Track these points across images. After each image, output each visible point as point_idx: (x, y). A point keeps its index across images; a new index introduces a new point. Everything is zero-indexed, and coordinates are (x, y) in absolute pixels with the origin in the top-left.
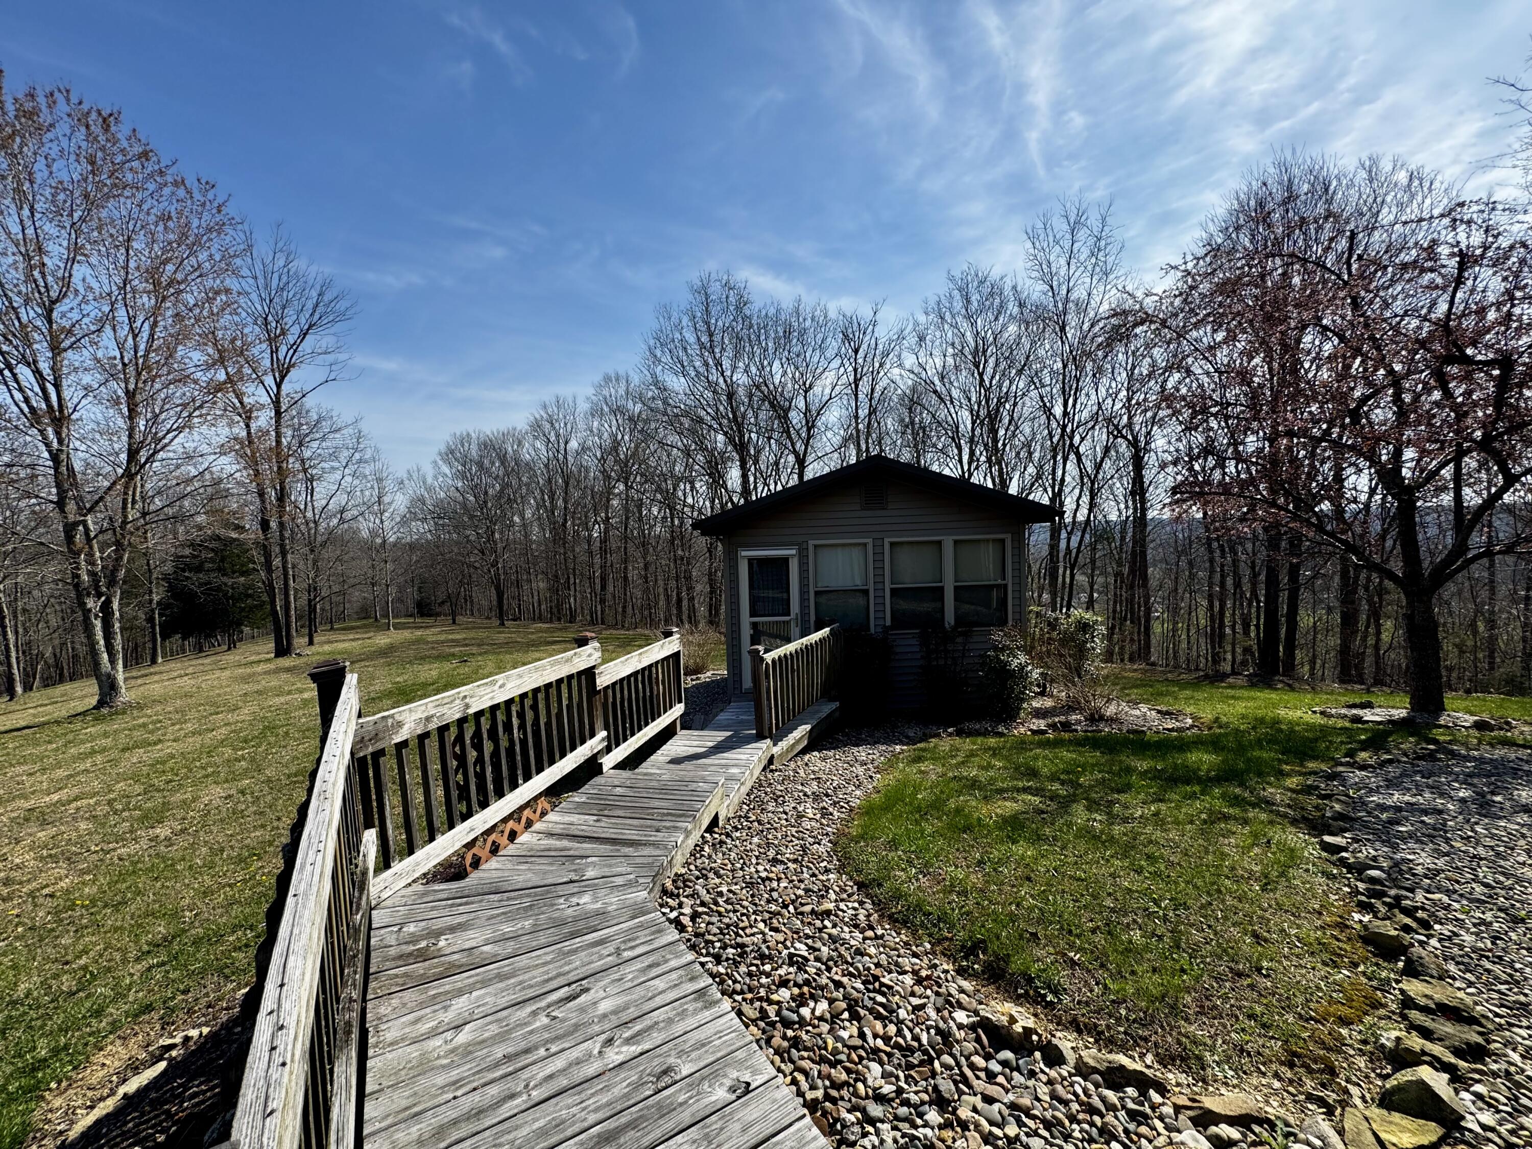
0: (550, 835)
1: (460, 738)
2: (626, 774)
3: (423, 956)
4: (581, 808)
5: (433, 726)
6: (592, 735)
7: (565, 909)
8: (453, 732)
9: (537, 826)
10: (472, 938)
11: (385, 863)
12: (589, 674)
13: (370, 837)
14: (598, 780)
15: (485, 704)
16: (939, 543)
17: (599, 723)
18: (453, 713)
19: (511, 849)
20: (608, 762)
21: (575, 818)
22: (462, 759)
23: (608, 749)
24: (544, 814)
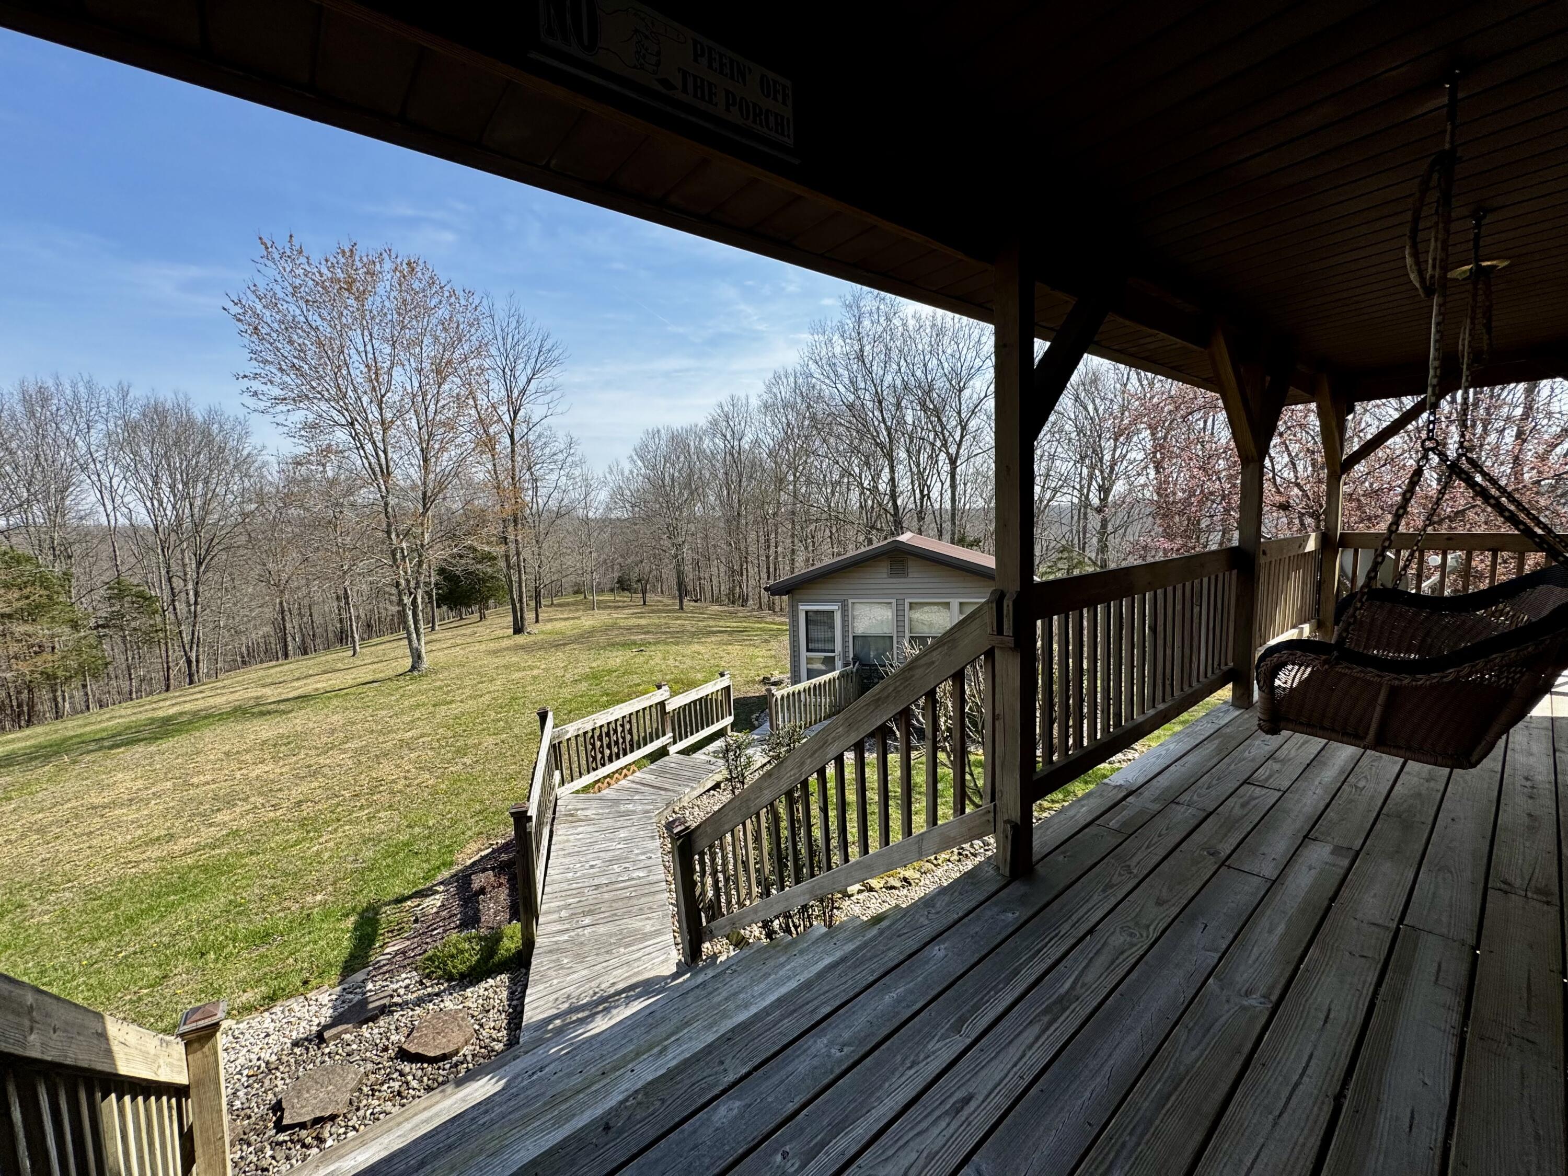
0: (633, 782)
1: (593, 737)
2: (681, 756)
3: (572, 815)
4: (652, 772)
5: (581, 732)
6: (664, 734)
7: (622, 808)
8: (590, 734)
9: (630, 778)
10: (588, 812)
11: (563, 782)
12: (662, 704)
13: (557, 774)
14: (666, 758)
15: (604, 722)
16: (948, 603)
17: (669, 729)
18: (589, 727)
19: (615, 786)
20: (673, 749)
21: (647, 776)
22: (593, 745)
23: (675, 742)
24: (634, 772)
